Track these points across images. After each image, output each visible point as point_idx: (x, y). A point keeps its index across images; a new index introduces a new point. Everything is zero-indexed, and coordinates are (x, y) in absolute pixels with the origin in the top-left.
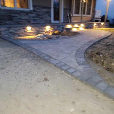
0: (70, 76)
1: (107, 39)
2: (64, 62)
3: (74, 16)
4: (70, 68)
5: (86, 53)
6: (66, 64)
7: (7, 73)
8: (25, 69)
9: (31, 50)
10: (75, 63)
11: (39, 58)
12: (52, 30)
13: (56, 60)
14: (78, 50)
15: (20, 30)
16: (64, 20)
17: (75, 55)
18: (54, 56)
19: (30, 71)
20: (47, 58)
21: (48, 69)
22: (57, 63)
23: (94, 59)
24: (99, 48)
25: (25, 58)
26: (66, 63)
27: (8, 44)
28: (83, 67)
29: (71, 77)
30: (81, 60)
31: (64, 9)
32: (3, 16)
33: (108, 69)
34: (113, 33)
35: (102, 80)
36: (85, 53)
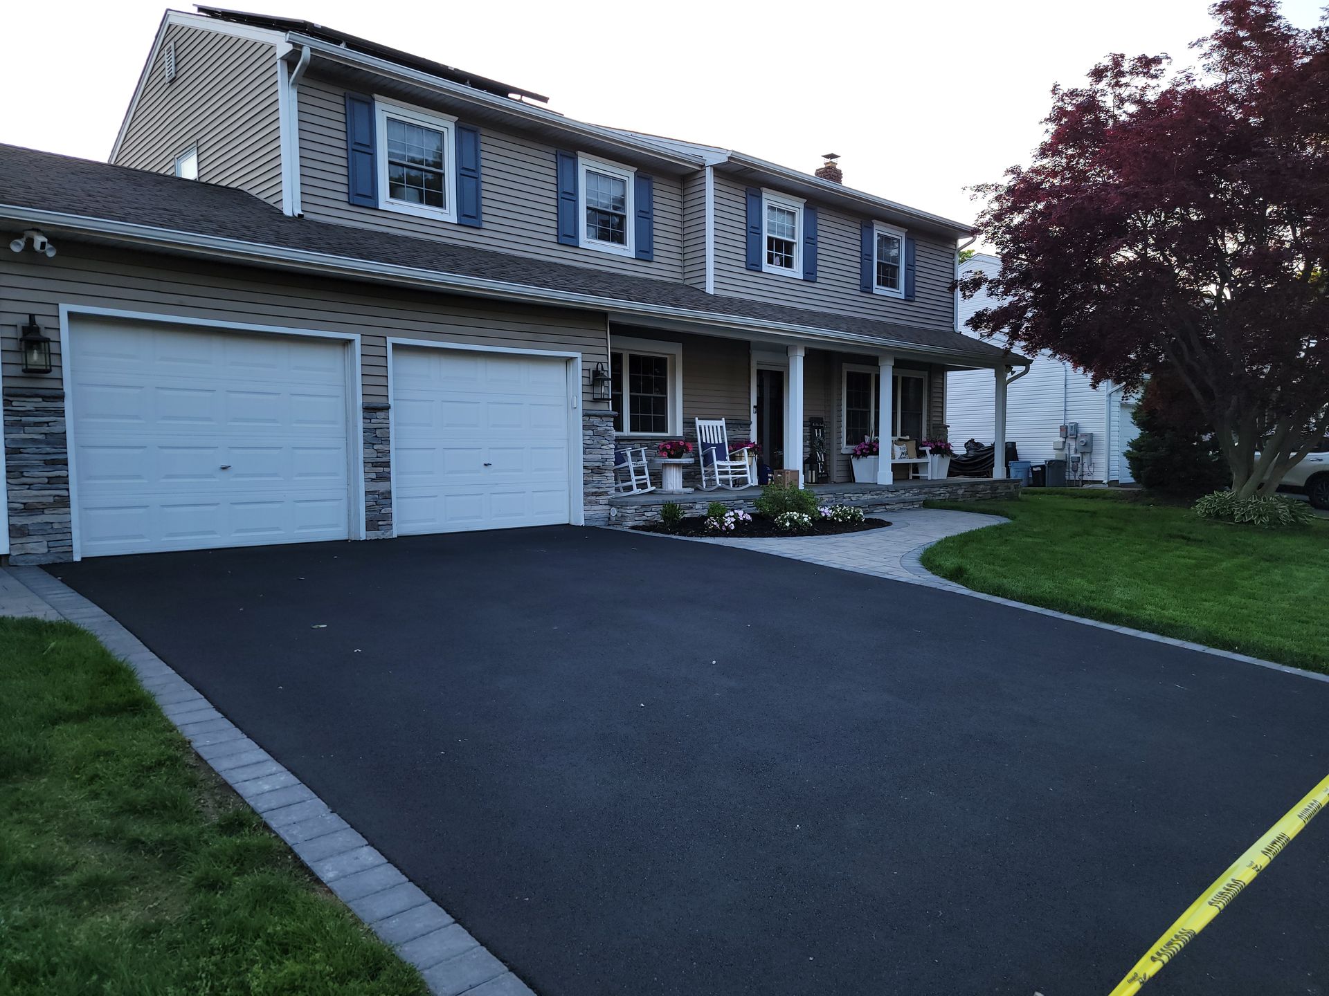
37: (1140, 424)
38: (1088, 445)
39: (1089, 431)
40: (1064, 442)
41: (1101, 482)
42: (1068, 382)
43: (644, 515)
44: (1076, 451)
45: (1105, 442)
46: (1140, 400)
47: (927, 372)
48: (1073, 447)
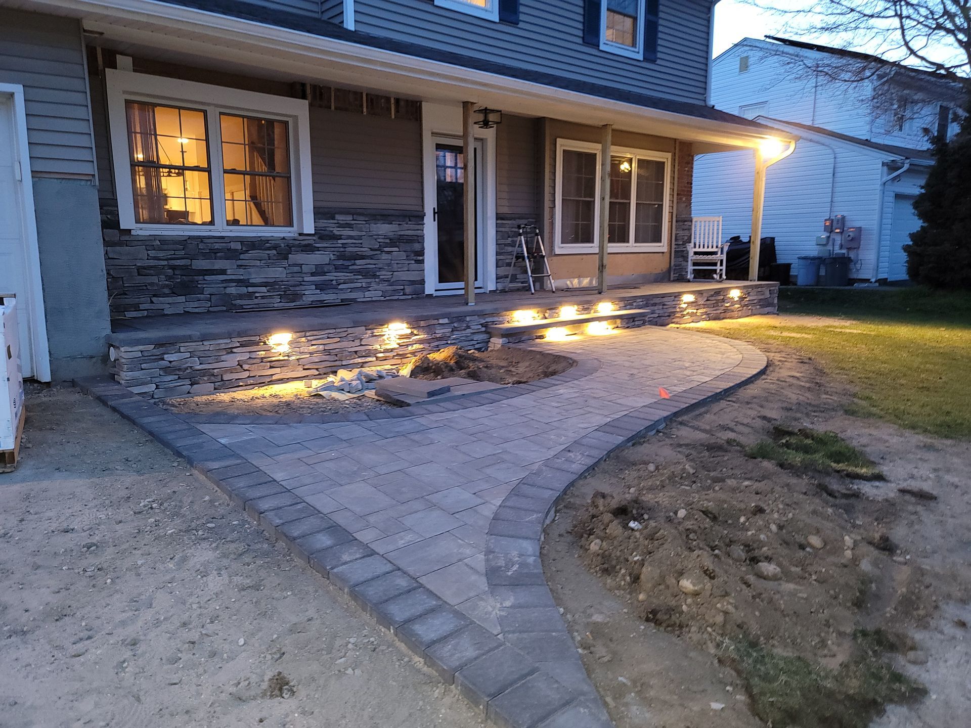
0: (419, 661)
1: (723, 404)
2: (411, 570)
3: (558, 251)
4: (432, 611)
5: (562, 502)
6: (421, 586)
7: (80, 646)
8: (185, 617)
9: (251, 493)
10: (474, 578)
11: (281, 544)
12: (420, 342)
13: (373, 553)
14: (522, 482)
15: (230, 351)
16: (498, 278)
17: (496, 518)
18: (368, 526)
19: (210, 628)
20: (324, 540)
21: (311, 613)
22: (369, 575)
23: (595, 546)
24: (651, 467)
25: (205, 545)
26: (422, 580)
27: (133, 452)
28: (508, 604)
29: (425, 669)
30: (515, 553)
31: (499, 217)
32: (141, 271)
33: (653, 617)
34: (777, 357)
35: (586, 688)
36: (557, 502)
37: (921, 215)
38: (855, 240)
39: (858, 224)
40: (829, 237)
41: (868, 281)
42: (837, 170)
43: (163, 359)
44: (841, 247)
45: (875, 237)
46: (922, 187)
47: (670, 154)
48: (838, 242)
